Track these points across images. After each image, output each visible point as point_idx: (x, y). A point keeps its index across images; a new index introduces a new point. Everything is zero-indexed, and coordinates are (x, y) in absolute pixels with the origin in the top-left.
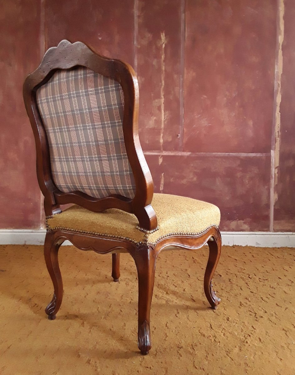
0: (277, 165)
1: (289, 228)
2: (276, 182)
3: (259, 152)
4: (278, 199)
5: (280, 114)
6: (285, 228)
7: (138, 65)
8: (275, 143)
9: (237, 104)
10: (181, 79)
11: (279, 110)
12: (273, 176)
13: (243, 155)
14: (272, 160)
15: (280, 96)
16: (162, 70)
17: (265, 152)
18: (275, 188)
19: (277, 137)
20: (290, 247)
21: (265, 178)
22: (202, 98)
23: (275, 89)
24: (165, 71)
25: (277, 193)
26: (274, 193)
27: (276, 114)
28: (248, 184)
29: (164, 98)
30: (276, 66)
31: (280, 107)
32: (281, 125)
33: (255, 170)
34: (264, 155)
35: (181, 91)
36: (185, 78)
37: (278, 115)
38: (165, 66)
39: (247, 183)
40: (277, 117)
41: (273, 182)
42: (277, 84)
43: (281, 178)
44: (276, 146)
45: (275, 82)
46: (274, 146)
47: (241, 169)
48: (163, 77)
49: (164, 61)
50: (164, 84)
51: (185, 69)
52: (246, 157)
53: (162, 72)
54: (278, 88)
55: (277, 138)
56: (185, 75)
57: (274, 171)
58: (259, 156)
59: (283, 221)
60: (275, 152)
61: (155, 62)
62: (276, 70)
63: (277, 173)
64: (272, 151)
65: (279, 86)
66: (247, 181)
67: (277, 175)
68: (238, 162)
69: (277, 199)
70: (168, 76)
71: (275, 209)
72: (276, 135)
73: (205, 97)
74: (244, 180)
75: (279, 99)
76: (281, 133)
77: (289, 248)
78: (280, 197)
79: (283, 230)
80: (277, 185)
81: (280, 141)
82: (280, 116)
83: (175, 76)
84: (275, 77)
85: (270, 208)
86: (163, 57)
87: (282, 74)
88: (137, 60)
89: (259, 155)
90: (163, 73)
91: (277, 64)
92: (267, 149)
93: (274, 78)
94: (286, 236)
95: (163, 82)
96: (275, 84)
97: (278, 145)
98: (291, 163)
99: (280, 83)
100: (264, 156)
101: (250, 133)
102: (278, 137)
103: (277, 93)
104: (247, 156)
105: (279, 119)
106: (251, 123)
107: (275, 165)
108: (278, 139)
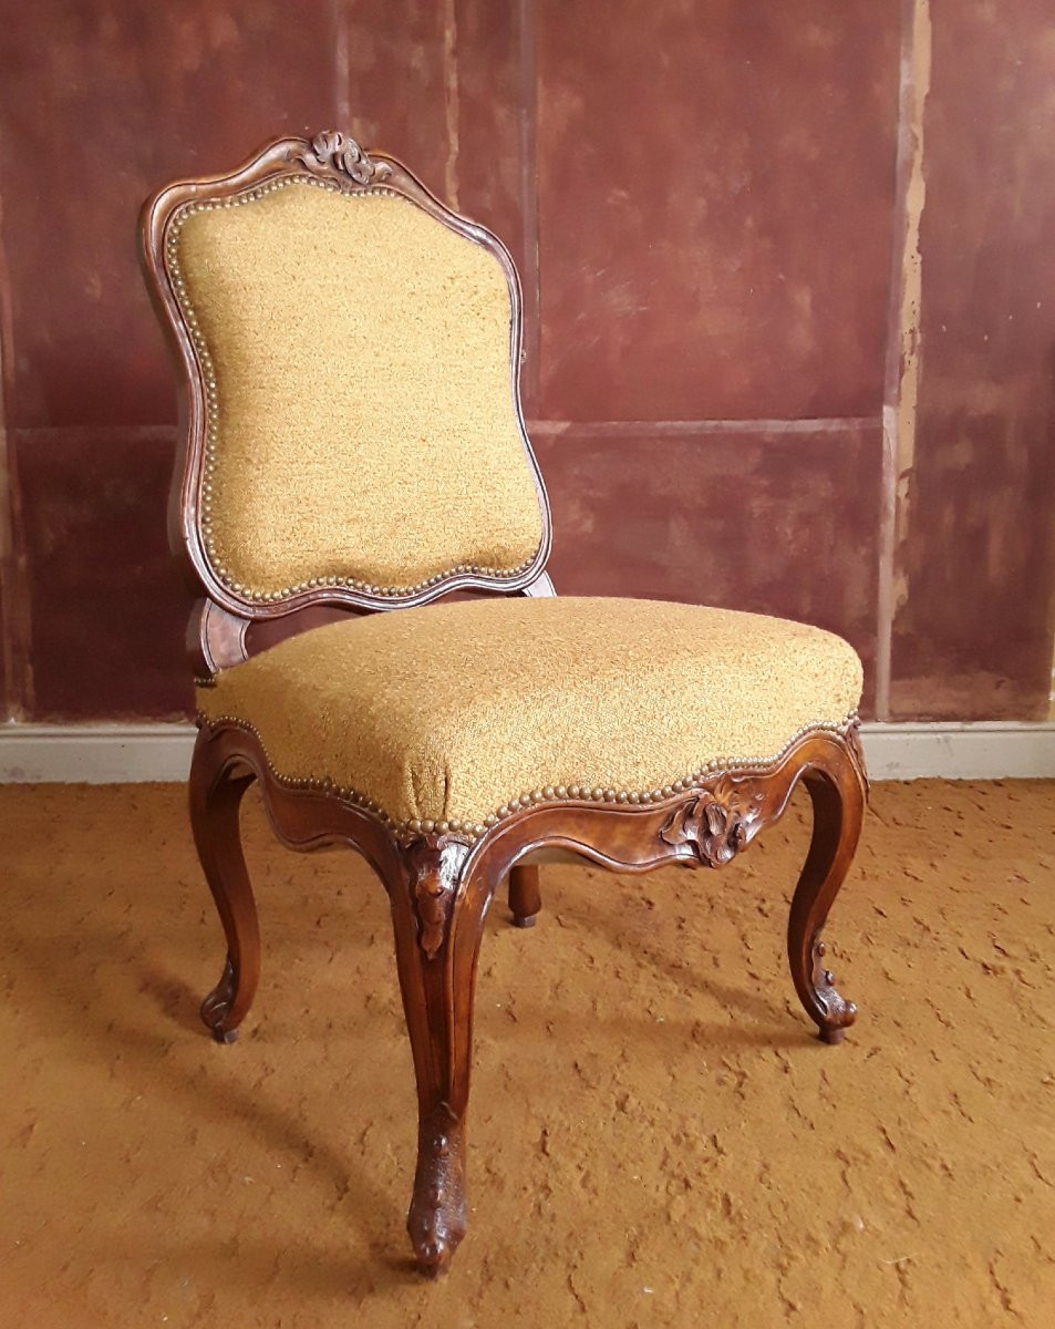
0: (908, 464)
1: (951, 706)
2: (901, 529)
3: (839, 416)
4: (910, 598)
5: (919, 258)
6: (935, 708)
7: (350, 74)
8: (901, 375)
9: (749, 222)
10: (526, 125)
11: (916, 244)
12: (892, 508)
13: (775, 427)
14: (885, 446)
15: (923, 185)
16: (448, 90)
17: (858, 416)
18: (895, 554)
19: (909, 352)
20: (955, 777)
21: (860, 516)
22: (610, 201)
23: (901, 156)
24: (461, 91)
25: (905, 572)
26: (894, 573)
27: (906, 259)
28: (791, 542)
29: (459, 203)
30: (904, 66)
31: (921, 229)
32: (922, 306)
33: (822, 486)
34: (857, 423)
35: (525, 172)
36: (540, 120)
37: (911, 262)
38: (459, 71)
39: (790, 537)
40: (908, 272)
41: (890, 531)
42: (909, 135)
43: (921, 517)
44: (903, 391)
45: (902, 129)
46: (895, 391)
47: (765, 482)
48: (451, 118)
49: (455, 53)
50: (457, 149)
51: (540, 82)
52: (786, 436)
53: (449, 99)
54: (912, 154)
55: (907, 358)
56: (541, 108)
57: (895, 489)
58: (839, 432)
59: (926, 683)
60: (898, 414)
61: (417, 57)
62: (904, 81)
63: (907, 495)
64: (886, 409)
65: (917, 147)
66: (789, 531)
67: (905, 504)
68: (755, 457)
69: (907, 597)
70: (474, 115)
71: (895, 637)
72: (902, 346)
73: (623, 194)
74: (777, 529)
75: (914, 200)
76: (923, 339)
77: (947, 782)
78: (916, 588)
79: (927, 714)
80: (904, 544)
81: (917, 368)
82: (918, 268)
83: (501, 113)
84: (902, 110)
85: (879, 632)
86: (449, 35)
87: (927, 97)
88: (345, 51)
89: (835, 425)
90: (452, 101)
91: (909, 58)
92: (868, 402)
93: (898, 114)
94: (940, 736)
95: (454, 139)
96: (900, 141)
97: (909, 385)
98: (962, 454)
99: (919, 131)
100: (857, 428)
101: (802, 339)
102: (912, 354)
103: (910, 175)
104: (789, 430)
105: (918, 279)
106: (803, 298)
107: (897, 467)
108: (913, 362)
